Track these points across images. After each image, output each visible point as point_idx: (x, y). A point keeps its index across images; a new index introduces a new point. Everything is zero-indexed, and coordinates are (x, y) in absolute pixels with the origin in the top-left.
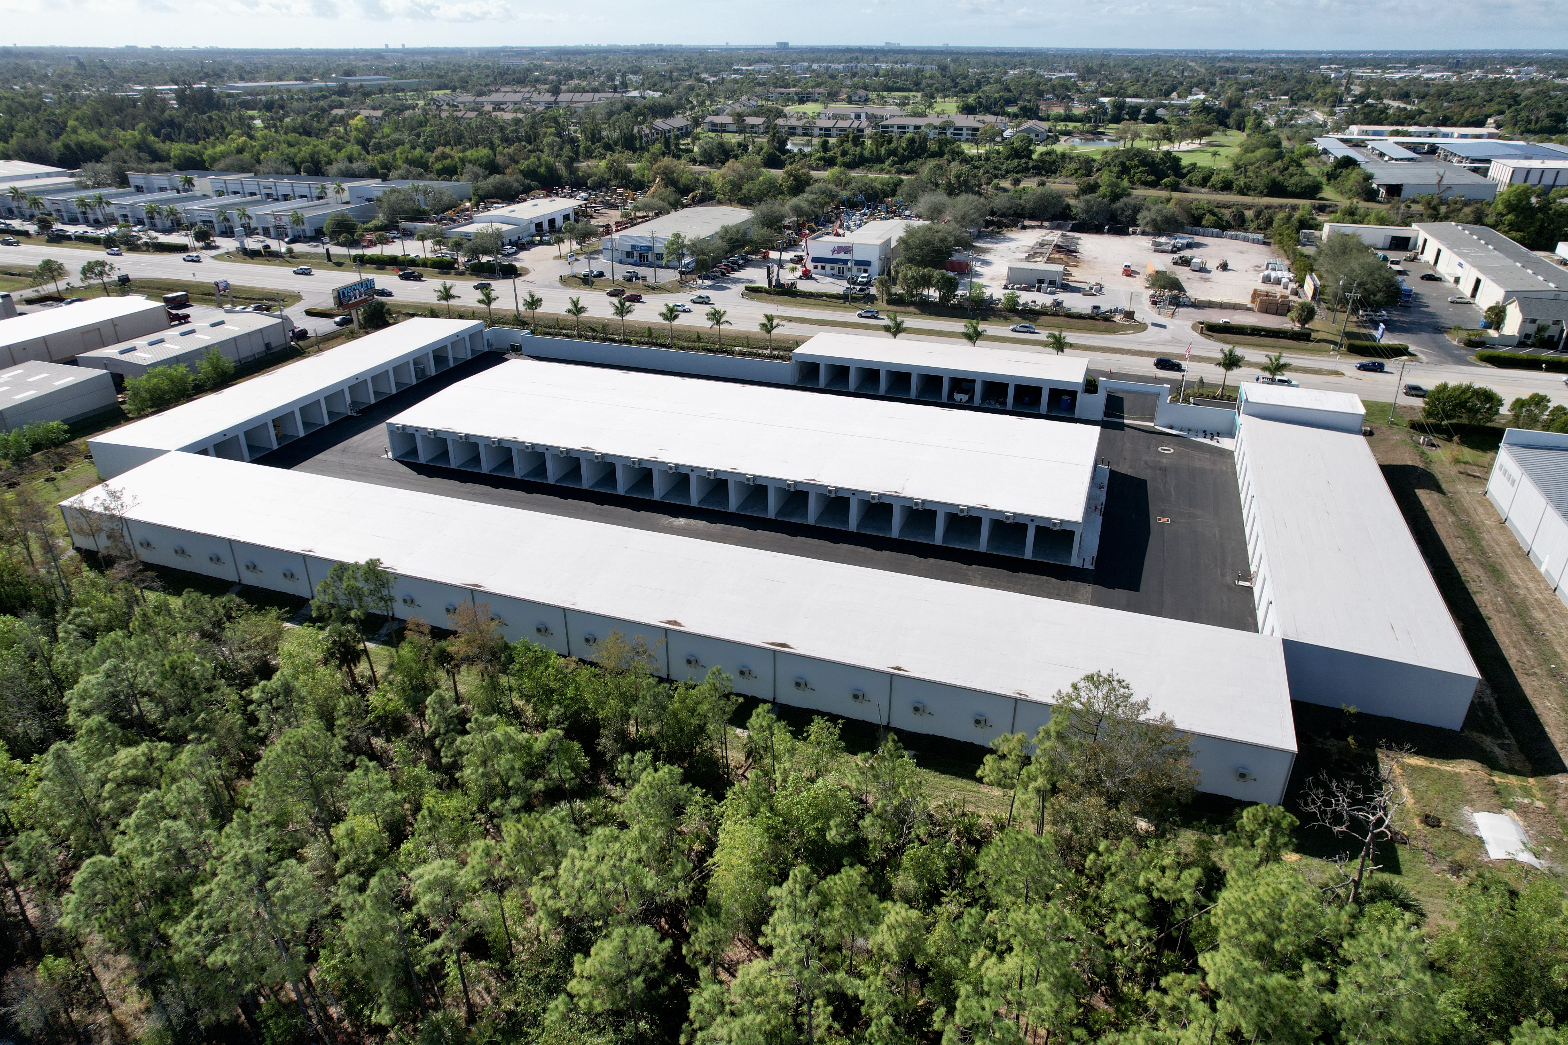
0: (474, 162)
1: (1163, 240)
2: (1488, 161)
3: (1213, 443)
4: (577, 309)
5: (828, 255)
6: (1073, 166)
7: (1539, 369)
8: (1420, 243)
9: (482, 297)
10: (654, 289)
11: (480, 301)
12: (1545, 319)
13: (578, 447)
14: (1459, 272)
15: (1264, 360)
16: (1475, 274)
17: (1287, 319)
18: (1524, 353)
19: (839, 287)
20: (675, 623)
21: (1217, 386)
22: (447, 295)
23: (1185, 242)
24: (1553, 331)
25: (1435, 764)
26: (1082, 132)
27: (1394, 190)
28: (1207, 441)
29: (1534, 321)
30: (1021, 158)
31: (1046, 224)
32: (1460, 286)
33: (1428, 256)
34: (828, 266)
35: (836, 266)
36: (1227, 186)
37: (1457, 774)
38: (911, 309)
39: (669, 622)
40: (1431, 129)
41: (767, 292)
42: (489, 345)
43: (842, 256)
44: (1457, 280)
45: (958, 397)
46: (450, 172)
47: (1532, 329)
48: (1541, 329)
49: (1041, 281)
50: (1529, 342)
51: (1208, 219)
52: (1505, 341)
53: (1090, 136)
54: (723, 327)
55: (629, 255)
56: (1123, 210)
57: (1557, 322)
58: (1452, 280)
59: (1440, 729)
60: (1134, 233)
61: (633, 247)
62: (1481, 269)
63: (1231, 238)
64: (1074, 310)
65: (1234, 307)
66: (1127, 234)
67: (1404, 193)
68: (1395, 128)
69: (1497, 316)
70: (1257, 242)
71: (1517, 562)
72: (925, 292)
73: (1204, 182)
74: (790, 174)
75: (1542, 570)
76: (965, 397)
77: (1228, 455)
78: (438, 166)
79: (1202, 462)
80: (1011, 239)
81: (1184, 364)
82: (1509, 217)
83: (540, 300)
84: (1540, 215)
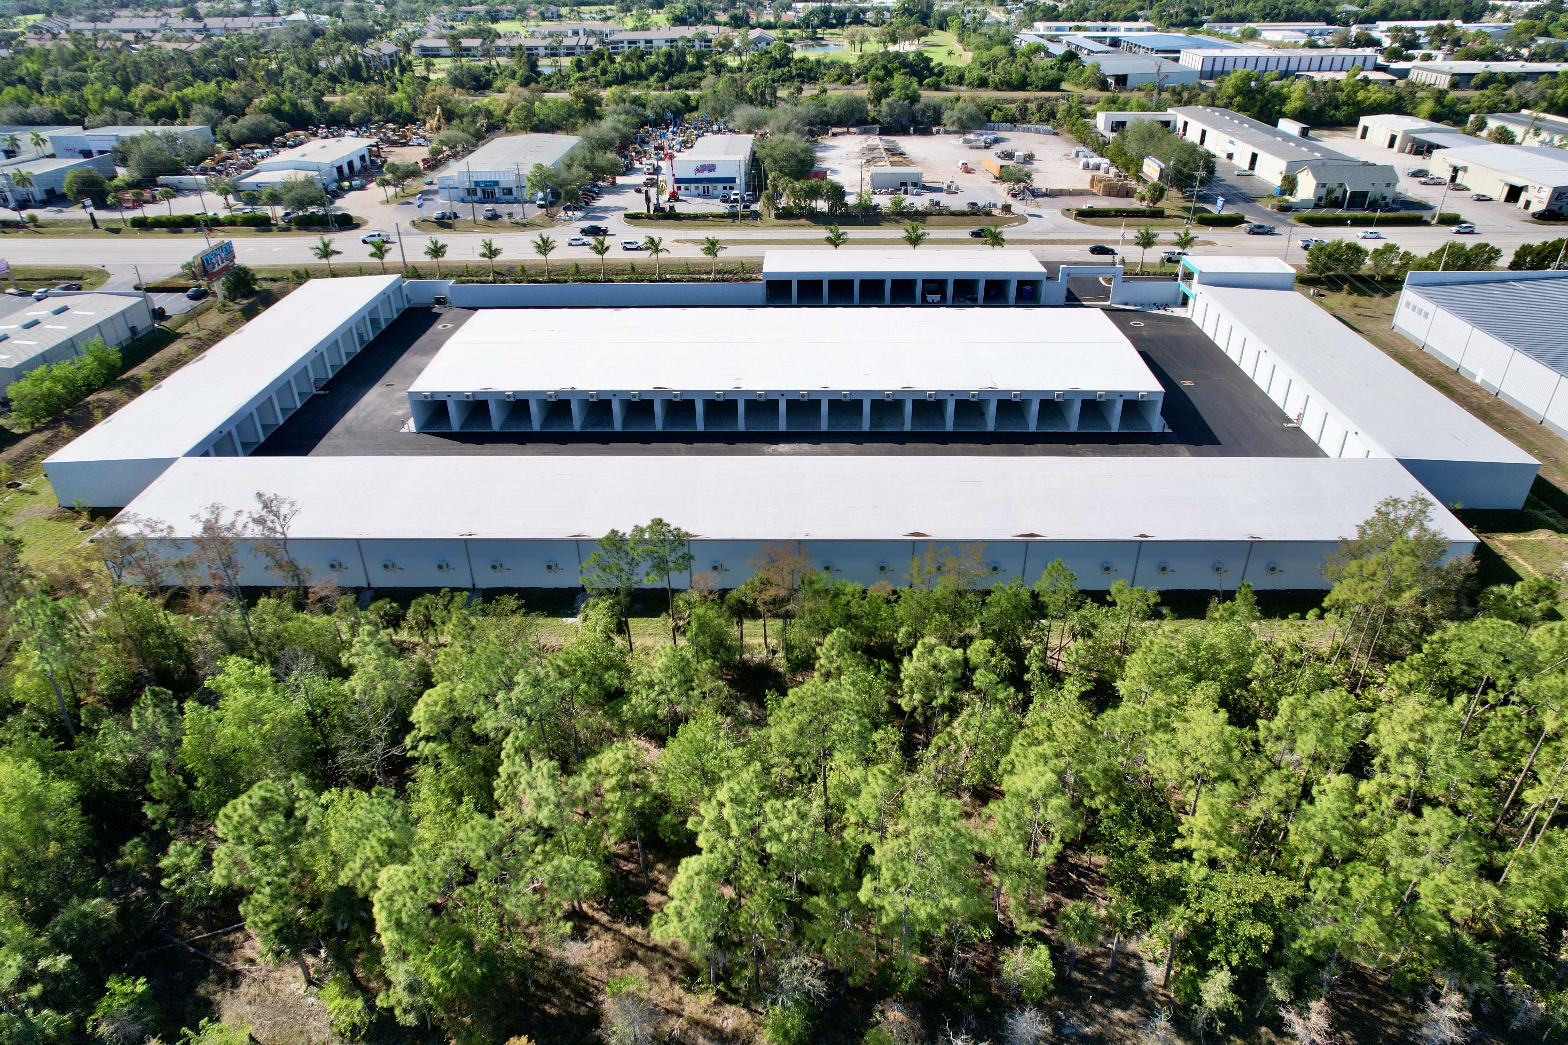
0: (201, 100)
1: (971, 137)
2: (1178, 52)
3: (1168, 313)
4: (492, 253)
5: (692, 175)
6: (834, 72)
7: (1346, 225)
8: (1180, 125)
9: (373, 250)
10: (524, 225)
11: (372, 255)
12: (1332, 184)
13: (650, 387)
14: (1231, 149)
15: (1176, 238)
16: (1250, 150)
17: (1133, 200)
18: (1323, 213)
19: (717, 207)
20: (918, 534)
21: (1136, 264)
22: (326, 252)
23: (992, 137)
24: (1338, 193)
25: (1522, 537)
26: (801, 38)
27: (1122, 80)
28: (1162, 312)
29: (1324, 185)
30: (783, 66)
31: (852, 130)
32: (1235, 161)
33: (1193, 136)
34: (692, 187)
35: (701, 186)
36: (983, 83)
37: (1541, 541)
38: (803, 221)
39: (913, 534)
40: (1101, 24)
41: (649, 217)
42: (409, 301)
43: (706, 175)
44: (1230, 156)
45: (930, 298)
46: (168, 115)
47: (1323, 192)
48: (1330, 192)
49: (903, 184)
50: (1322, 203)
51: (996, 115)
52: (1304, 204)
53: (810, 42)
54: (662, 255)
55: (471, 192)
56: (924, 112)
57: (1341, 185)
58: (1225, 156)
59: (1508, 511)
60: (938, 132)
61: (477, 183)
62: (1254, 144)
63: (1024, 130)
64: (953, 209)
65: (1081, 193)
66: (931, 134)
67: (1129, 83)
68: (1076, 24)
69: (1290, 184)
70: (1049, 133)
71: (1454, 378)
72: (813, 204)
73: (960, 80)
74: (577, 96)
75: (1478, 381)
76: (937, 298)
77: (1186, 322)
78: (150, 108)
79: (1173, 331)
80: (834, 148)
81: (1116, 249)
82: (1238, 99)
83: (443, 246)
84: (1258, 97)
